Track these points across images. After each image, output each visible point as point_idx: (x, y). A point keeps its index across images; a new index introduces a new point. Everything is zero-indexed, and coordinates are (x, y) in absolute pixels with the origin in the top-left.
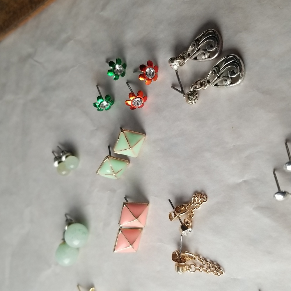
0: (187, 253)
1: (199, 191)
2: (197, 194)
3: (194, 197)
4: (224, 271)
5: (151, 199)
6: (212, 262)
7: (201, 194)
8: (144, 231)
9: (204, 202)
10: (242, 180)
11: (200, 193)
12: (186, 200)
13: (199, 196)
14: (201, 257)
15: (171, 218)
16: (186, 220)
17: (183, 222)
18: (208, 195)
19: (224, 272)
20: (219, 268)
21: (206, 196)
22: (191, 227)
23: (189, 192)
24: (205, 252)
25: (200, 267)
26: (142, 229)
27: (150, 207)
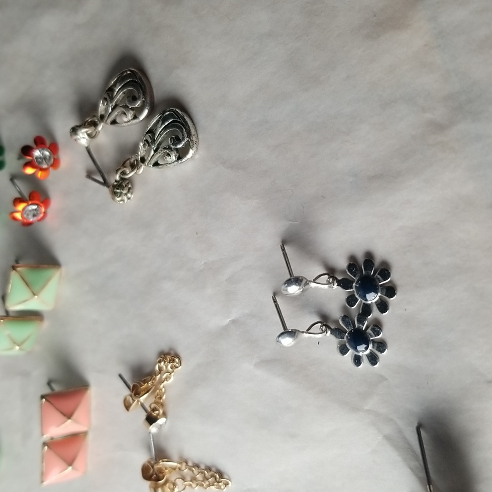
0: (163, 461)
1: (166, 350)
2: (163, 356)
3: (160, 362)
4: (230, 480)
5: (91, 377)
6: (209, 469)
7: (170, 356)
8: (90, 437)
9: (177, 368)
10: (228, 320)
11: (169, 354)
12: (148, 370)
13: (166, 359)
14: (190, 464)
15: (127, 407)
16: (153, 406)
17: (149, 410)
18: (182, 355)
19: (230, 482)
20: (221, 476)
21: (178, 356)
22: (165, 415)
23: (150, 354)
24: (194, 453)
25: (191, 481)
26: (85, 434)
27: (93, 392)
